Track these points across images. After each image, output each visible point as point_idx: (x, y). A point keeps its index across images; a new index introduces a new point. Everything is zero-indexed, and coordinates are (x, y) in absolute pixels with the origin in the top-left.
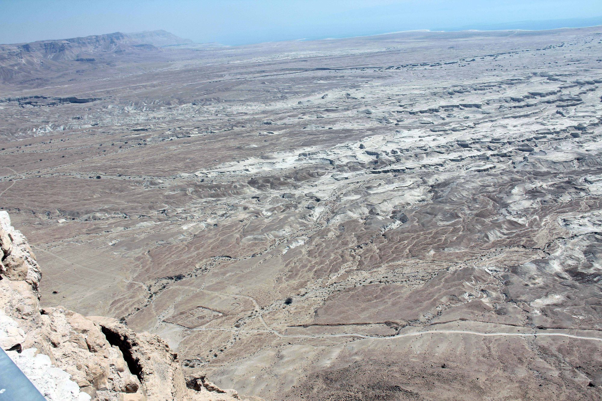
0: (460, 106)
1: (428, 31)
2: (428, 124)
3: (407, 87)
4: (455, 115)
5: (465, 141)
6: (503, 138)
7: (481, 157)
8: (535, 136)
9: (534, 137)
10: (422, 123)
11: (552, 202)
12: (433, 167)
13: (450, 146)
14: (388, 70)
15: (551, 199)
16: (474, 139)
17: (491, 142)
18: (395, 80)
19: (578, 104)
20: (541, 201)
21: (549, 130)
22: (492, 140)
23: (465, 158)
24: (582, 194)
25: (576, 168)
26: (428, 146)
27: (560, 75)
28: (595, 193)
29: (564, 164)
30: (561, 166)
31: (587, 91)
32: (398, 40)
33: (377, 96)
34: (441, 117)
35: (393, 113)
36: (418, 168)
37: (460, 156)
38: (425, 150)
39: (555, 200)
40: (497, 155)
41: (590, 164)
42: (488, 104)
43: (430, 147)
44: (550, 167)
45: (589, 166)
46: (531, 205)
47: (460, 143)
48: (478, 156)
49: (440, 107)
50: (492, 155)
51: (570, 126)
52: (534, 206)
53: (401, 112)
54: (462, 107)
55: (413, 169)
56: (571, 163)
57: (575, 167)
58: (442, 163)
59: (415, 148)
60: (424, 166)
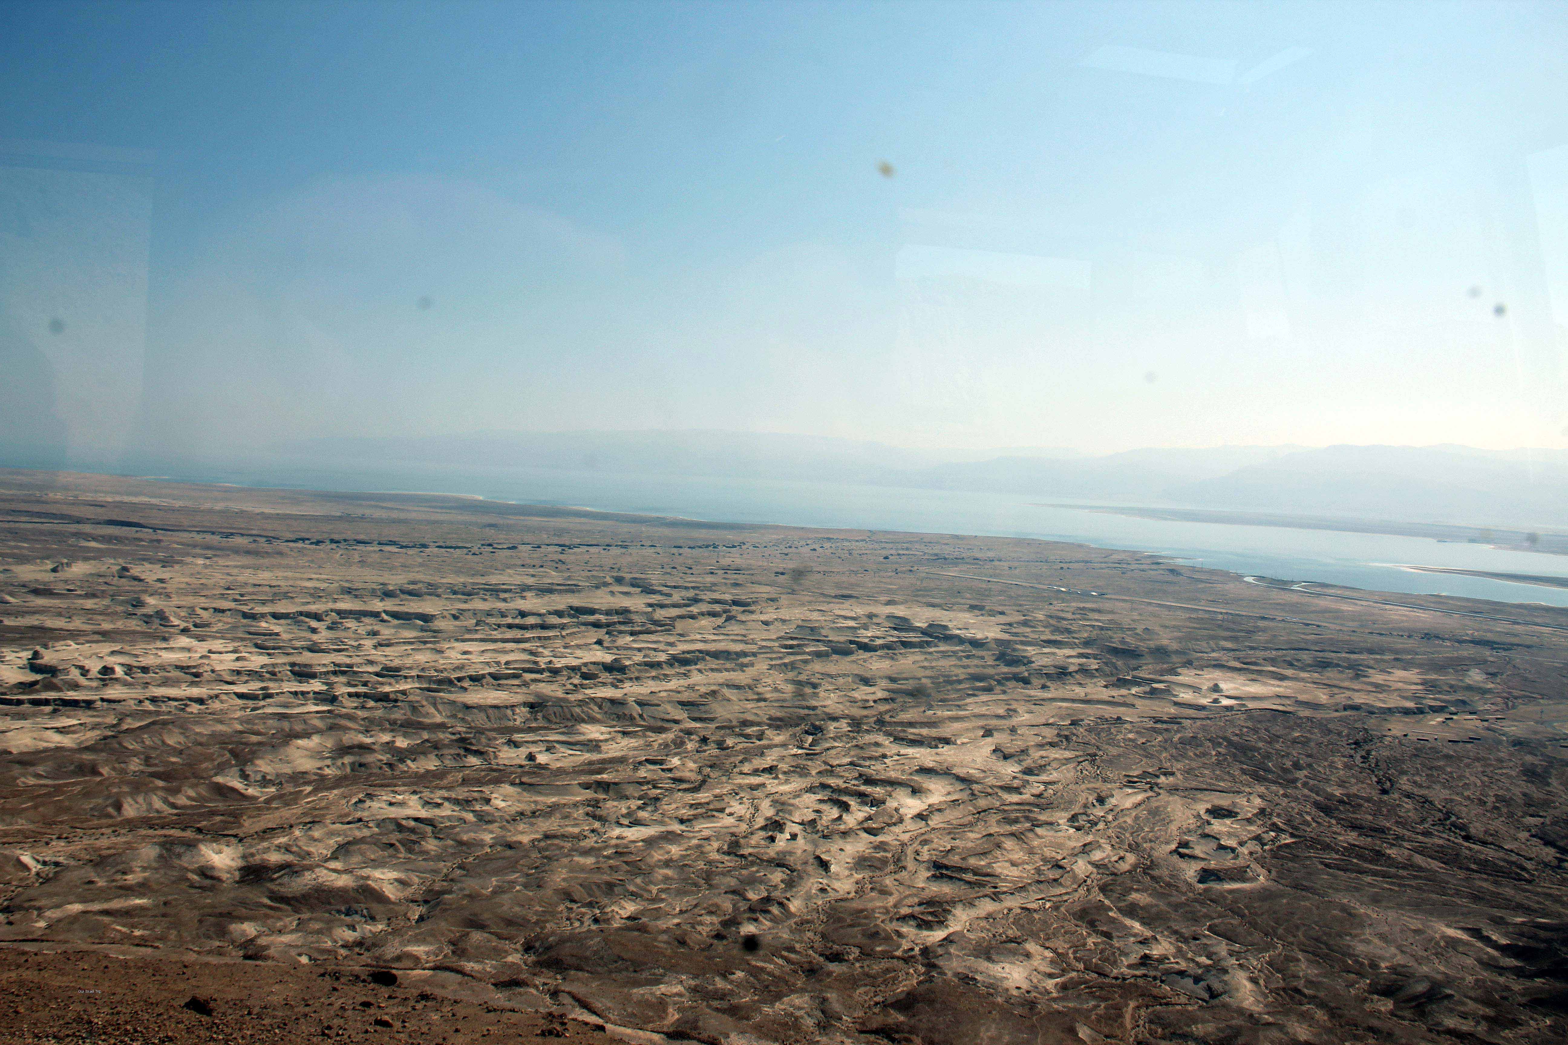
0: (383, 615)
1: (481, 498)
2: (265, 635)
3: (297, 575)
4: (348, 625)
5: (310, 666)
6: (410, 668)
7: (319, 696)
8: (492, 670)
9: (490, 674)
10: (250, 633)
11: (381, 768)
12: (176, 703)
13: (268, 672)
14: (292, 544)
15: (380, 761)
16: (339, 665)
17: (377, 674)
18: (285, 562)
19: (657, 632)
20: (352, 764)
21: (536, 663)
22: (383, 669)
23: (277, 694)
24: (473, 760)
25: (518, 723)
26: (208, 668)
27: (675, 587)
28: (507, 762)
29: (490, 711)
30: (482, 715)
31: (703, 614)
32: (389, 505)
33: (202, 581)
34: (309, 627)
35: (199, 611)
36: (132, 702)
37: (262, 689)
38: (197, 675)
39: (390, 765)
40: (366, 695)
41: (553, 718)
42: (455, 617)
43: (213, 671)
44: (454, 716)
45: (549, 721)
46: (320, 769)
47: (297, 668)
48: (315, 693)
49: (332, 610)
50: (350, 695)
51: (593, 660)
52: (327, 771)
53: (223, 611)
54: (385, 617)
55: (119, 701)
56: (509, 712)
57: (515, 720)
58: (205, 696)
59: (169, 668)
60: (154, 700)
